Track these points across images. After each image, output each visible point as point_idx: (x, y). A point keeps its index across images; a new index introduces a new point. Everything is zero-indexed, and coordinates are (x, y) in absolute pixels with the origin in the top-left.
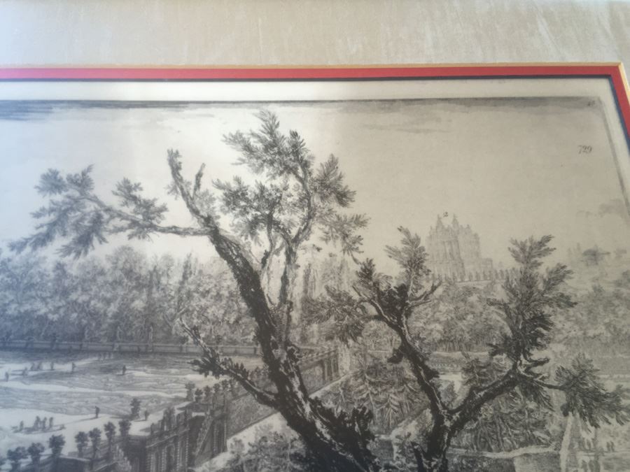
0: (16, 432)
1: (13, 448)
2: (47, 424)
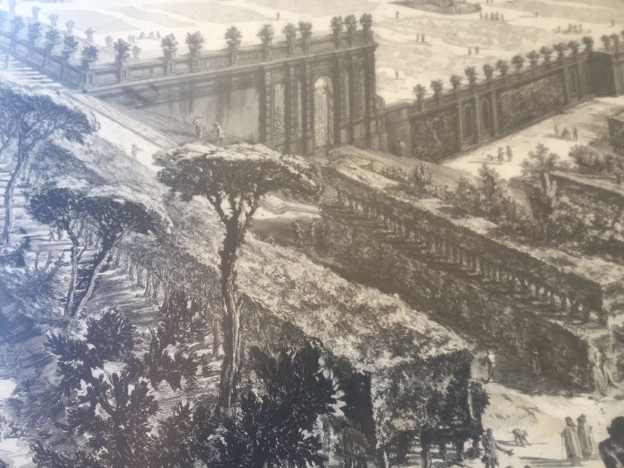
0: (556, 32)
1: (557, 43)
2: (578, 28)
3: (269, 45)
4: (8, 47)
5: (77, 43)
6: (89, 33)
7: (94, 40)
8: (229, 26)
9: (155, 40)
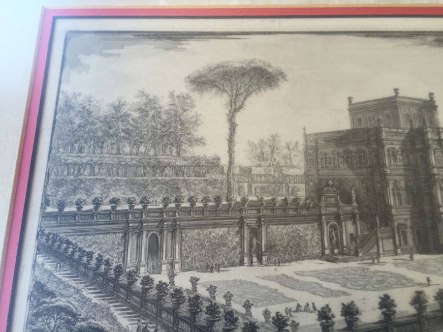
3: (424, 314)
4: (171, 325)
5: (237, 319)
6: (247, 306)
7: (253, 314)
8: (381, 293)
9: (311, 312)
